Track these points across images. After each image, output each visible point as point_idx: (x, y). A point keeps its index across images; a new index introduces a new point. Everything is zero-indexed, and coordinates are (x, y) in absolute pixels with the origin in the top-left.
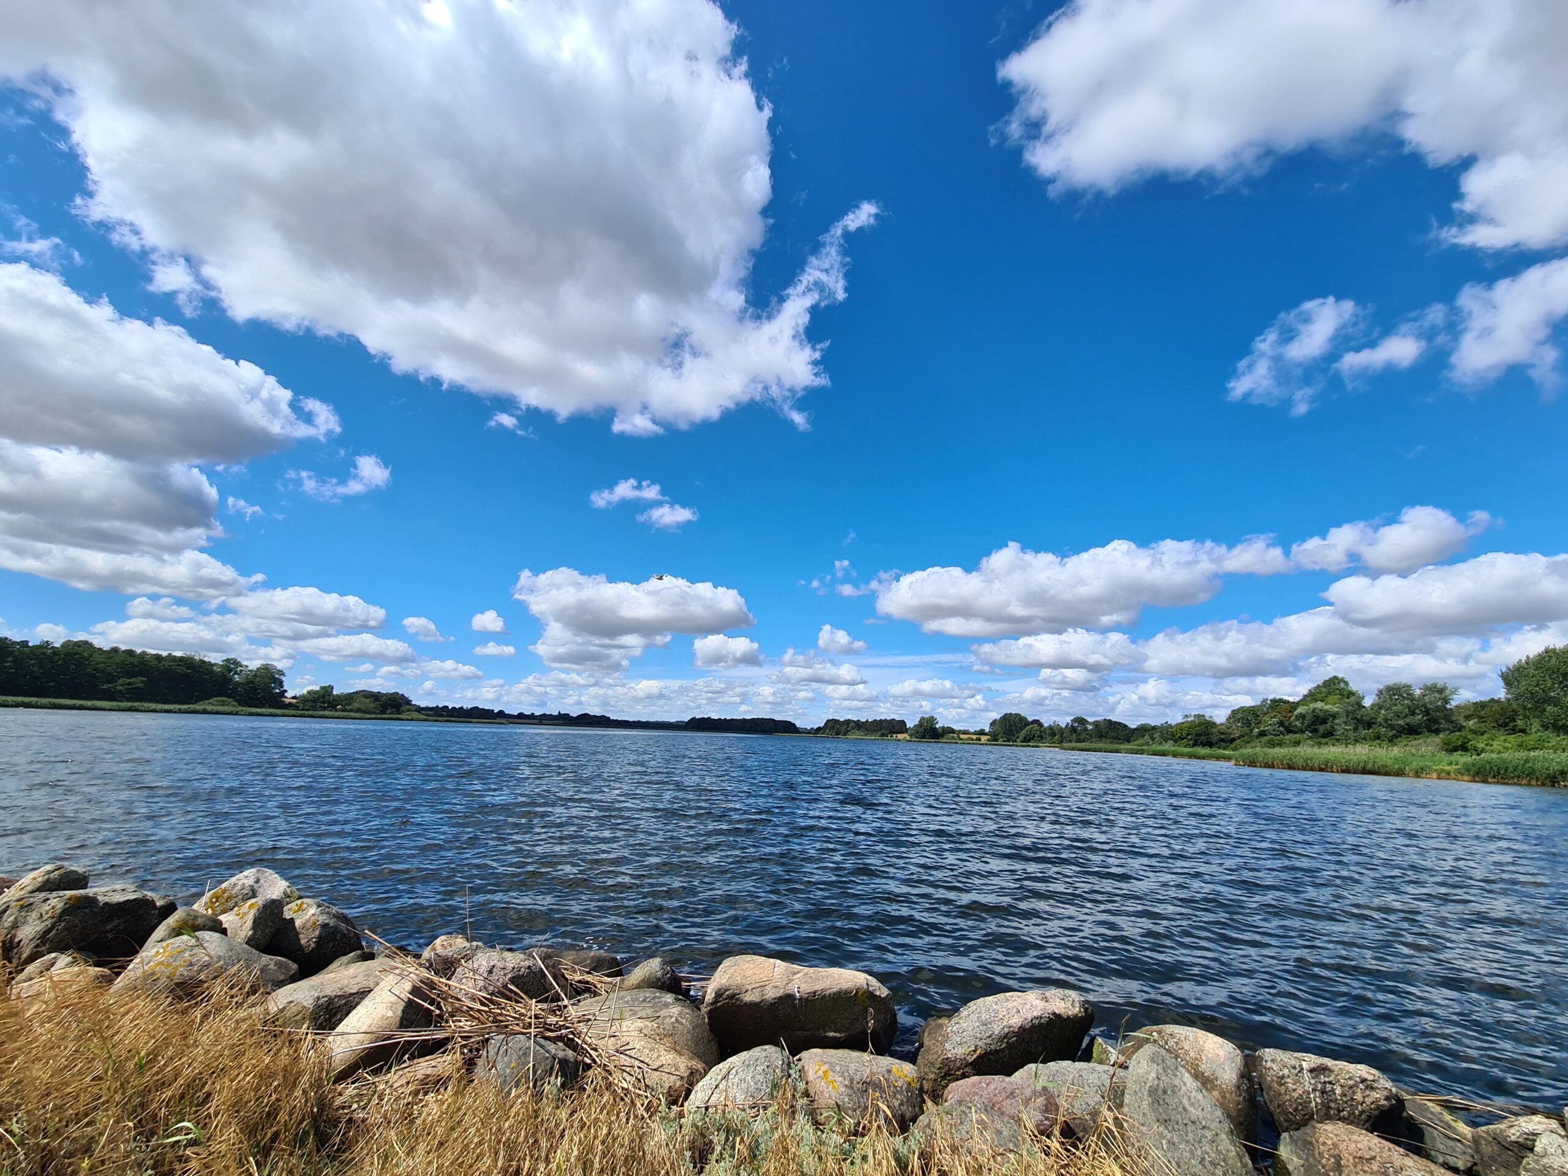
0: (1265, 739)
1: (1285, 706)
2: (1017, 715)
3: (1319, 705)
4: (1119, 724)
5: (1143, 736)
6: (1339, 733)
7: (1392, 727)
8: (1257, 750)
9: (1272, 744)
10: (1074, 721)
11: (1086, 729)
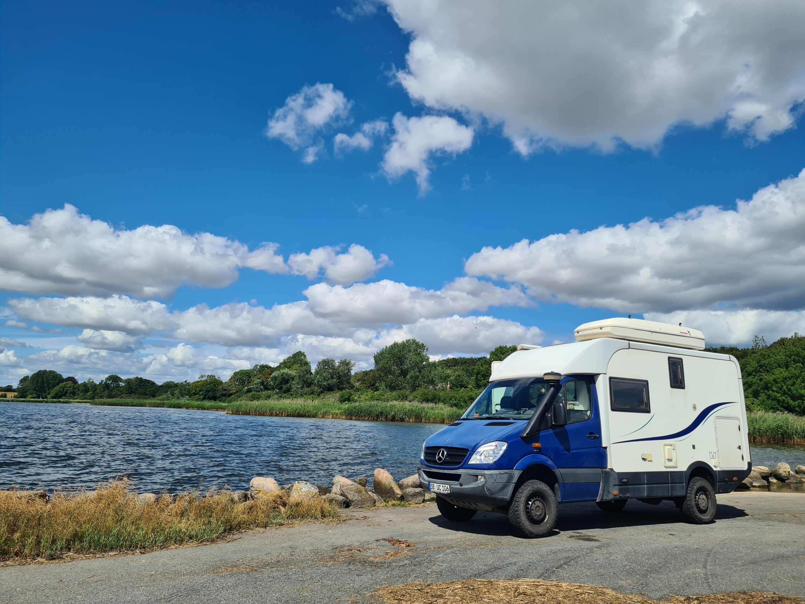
0: (250, 394)
1: (268, 370)
2: (51, 372)
3: (286, 371)
4: (148, 381)
5: (167, 392)
6: (293, 390)
7: (320, 386)
8: (244, 403)
9: (253, 398)
10: (108, 379)
11: (118, 386)
